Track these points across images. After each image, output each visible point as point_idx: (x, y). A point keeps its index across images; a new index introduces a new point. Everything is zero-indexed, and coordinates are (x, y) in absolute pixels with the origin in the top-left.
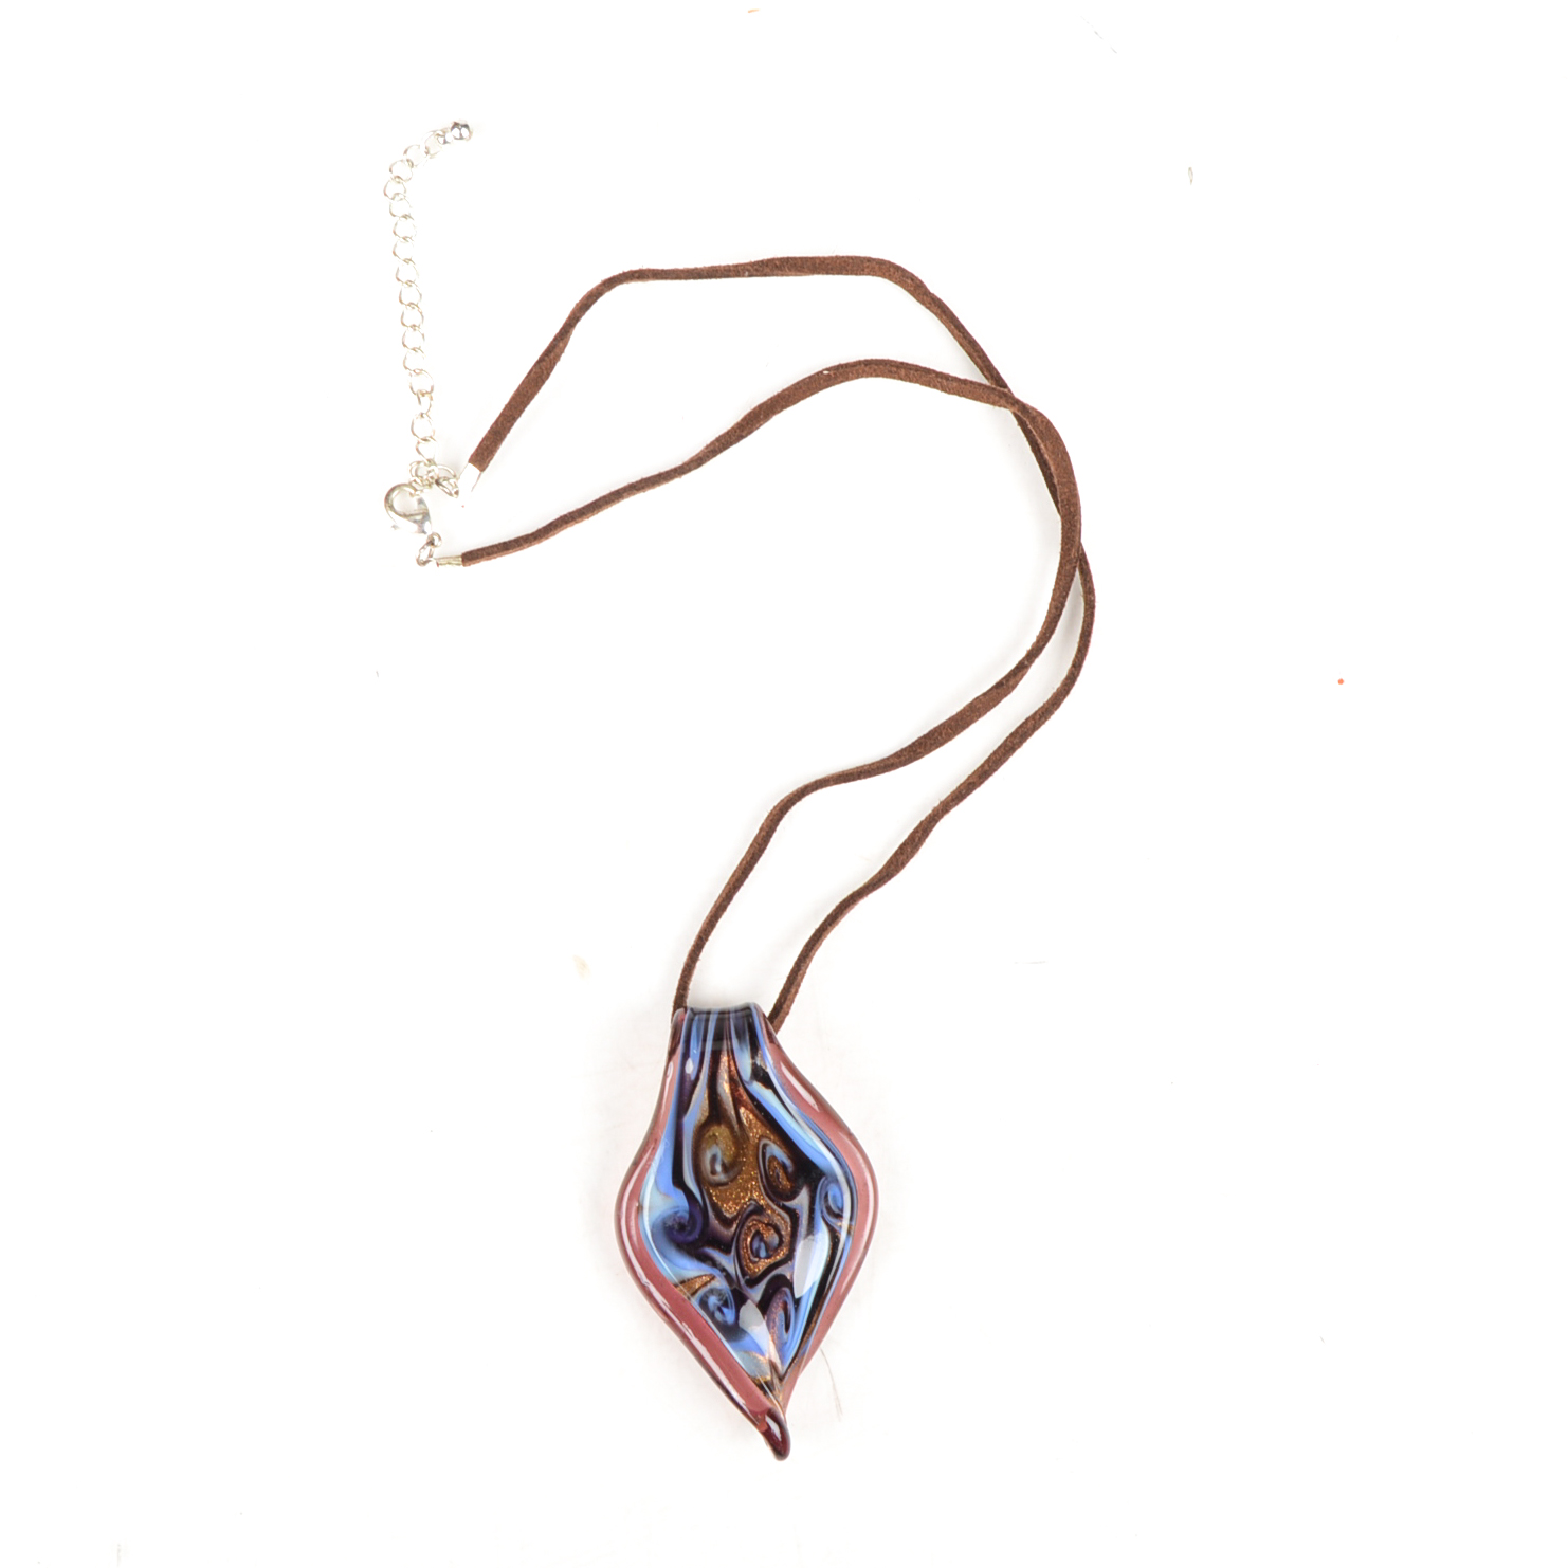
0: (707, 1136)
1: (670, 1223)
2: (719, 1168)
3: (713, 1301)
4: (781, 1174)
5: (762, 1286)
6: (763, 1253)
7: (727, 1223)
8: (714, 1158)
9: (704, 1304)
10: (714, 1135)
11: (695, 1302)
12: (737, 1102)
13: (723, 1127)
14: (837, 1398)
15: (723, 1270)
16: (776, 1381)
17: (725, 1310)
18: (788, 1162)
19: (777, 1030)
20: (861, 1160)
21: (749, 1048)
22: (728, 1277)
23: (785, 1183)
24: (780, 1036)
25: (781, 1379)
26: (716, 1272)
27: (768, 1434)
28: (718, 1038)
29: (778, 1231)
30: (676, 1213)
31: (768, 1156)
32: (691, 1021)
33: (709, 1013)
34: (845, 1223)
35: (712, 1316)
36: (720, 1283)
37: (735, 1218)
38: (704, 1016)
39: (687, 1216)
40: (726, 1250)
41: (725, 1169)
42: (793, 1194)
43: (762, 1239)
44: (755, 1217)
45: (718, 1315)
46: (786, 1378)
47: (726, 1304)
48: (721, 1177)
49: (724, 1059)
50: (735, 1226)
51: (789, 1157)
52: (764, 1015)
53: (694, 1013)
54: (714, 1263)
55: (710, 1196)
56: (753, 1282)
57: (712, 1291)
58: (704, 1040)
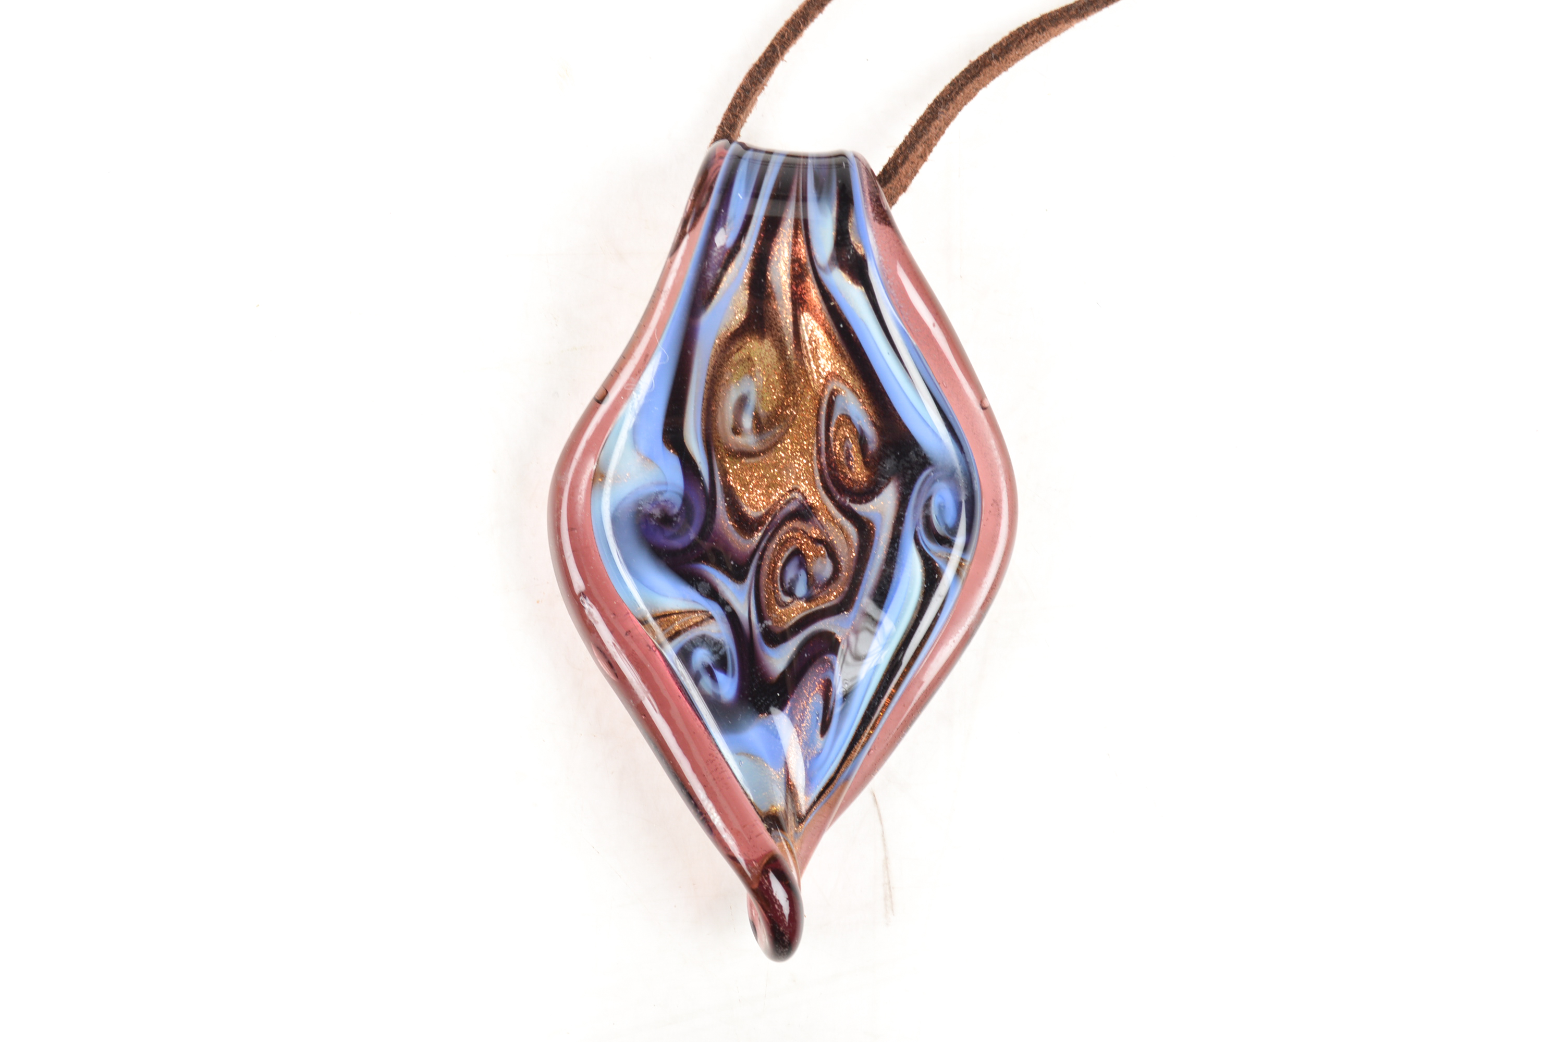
0: (736, 357)
1: (647, 508)
2: (747, 422)
3: (702, 656)
4: (854, 449)
5: (790, 647)
6: (801, 589)
7: (745, 525)
8: (742, 402)
9: (685, 655)
10: (749, 359)
11: (670, 651)
12: (799, 302)
13: (767, 343)
14: (888, 885)
15: (723, 603)
16: (791, 821)
17: (719, 675)
18: (870, 432)
19: (893, 200)
20: (993, 442)
21: (835, 209)
22: (732, 618)
23: (858, 472)
24: (897, 212)
25: (801, 819)
26: (714, 609)
28: (780, 195)
29: (832, 554)
30: (661, 493)
31: (837, 414)
32: (737, 159)
33: (770, 153)
34: (956, 554)
35: (696, 679)
36: (719, 630)
37: (760, 521)
38: (761, 156)
39: (678, 502)
40: (738, 575)
41: (760, 425)
42: (870, 492)
43: (803, 564)
44: (797, 524)
45: (706, 681)
46: (810, 818)
47: (722, 663)
48: (748, 440)
49: (786, 233)
50: (758, 536)
51: (874, 424)
52: (870, 172)
53: (745, 147)
54: (713, 594)
55: (725, 473)
56: (775, 638)
57: (704, 640)
58: (755, 195)
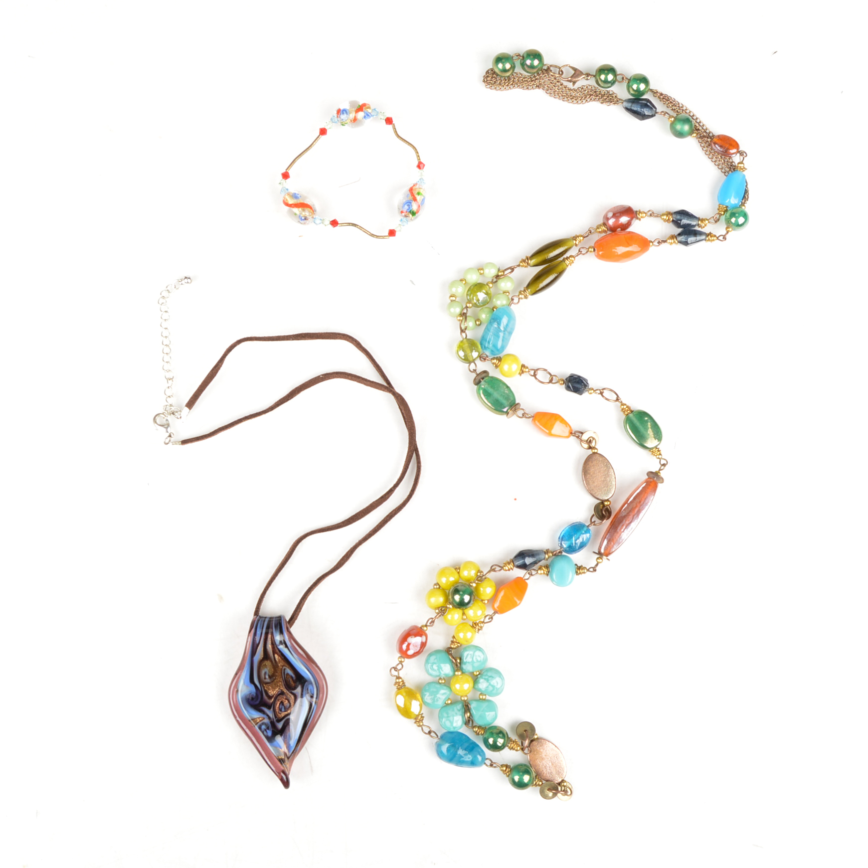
0: (262, 665)
1: (248, 697)
2: (267, 677)
3: (263, 727)
4: (291, 680)
5: (282, 722)
6: (283, 710)
7: (270, 698)
8: (265, 673)
9: (260, 728)
10: (265, 665)
11: (257, 727)
12: (274, 653)
13: (269, 661)
14: (311, 767)
15: (268, 715)
16: (286, 759)
17: (268, 731)
18: (293, 676)
19: (291, 627)
20: (321, 676)
21: (279, 632)
22: (269, 718)
23: (292, 683)
24: (292, 630)
25: (288, 758)
26: (265, 716)
27: (282, 780)
28: (268, 628)
29: (289, 702)
30: (250, 693)
31: (286, 673)
32: (258, 620)
33: (266, 618)
34: (314, 700)
35: (263, 732)
36: (266, 721)
37: (273, 696)
38: (263, 619)
39: (255, 694)
40: (269, 707)
41: (270, 677)
42: (295, 688)
43: (283, 704)
44: (281, 696)
45: (265, 732)
46: (291, 758)
47: (268, 728)
48: (268, 680)
49: (270, 636)
50: (273, 700)
51: (294, 674)
52: (286, 620)
53: (260, 617)
54: (263, 712)
55: (264, 687)
56: (279, 721)
57: (263, 724)
58: (263, 628)
